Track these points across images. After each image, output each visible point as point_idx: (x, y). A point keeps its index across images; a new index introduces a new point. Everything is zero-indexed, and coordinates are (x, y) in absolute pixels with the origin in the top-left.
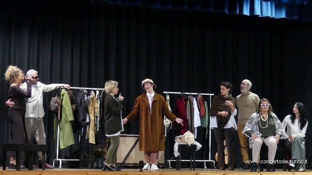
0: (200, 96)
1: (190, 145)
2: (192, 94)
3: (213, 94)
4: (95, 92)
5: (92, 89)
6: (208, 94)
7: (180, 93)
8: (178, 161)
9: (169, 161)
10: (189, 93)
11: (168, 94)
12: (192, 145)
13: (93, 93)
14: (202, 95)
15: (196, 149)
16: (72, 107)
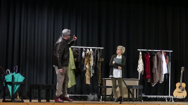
3: (172, 51)
4: (89, 49)
5: (87, 47)
6: (169, 51)
11: (141, 51)
13: (88, 50)
16: (74, 60)
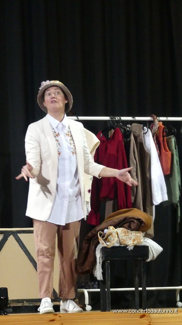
0: (157, 124)
1: (131, 248)
2: (138, 118)
7: (107, 118)
8: (103, 290)
9: (86, 291)
10: (130, 118)
12: (136, 247)
14: (164, 122)
15: (147, 257)
